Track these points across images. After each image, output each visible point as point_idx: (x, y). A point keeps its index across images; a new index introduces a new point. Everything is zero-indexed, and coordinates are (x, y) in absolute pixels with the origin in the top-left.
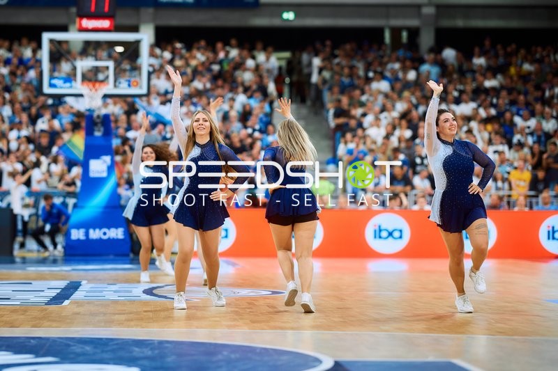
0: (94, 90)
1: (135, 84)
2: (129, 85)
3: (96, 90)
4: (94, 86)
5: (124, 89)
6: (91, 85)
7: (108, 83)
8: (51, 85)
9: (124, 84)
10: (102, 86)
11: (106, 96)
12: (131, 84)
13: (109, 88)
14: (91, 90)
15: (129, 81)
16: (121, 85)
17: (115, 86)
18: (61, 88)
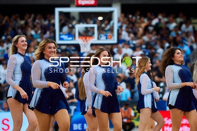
0: (85, 42)
1: (110, 37)
2: (107, 38)
3: (87, 41)
4: (86, 39)
5: (103, 40)
6: (84, 39)
7: (94, 38)
8: (61, 39)
9: (103, 38)
10: (91, 38)
11: (92, 45)
12: (108, 37)
13: (94, 40)
14: (84, 41)
15: (106, 36)
16: (102, 38)
17: (98, 39)
18: (67, 40)
